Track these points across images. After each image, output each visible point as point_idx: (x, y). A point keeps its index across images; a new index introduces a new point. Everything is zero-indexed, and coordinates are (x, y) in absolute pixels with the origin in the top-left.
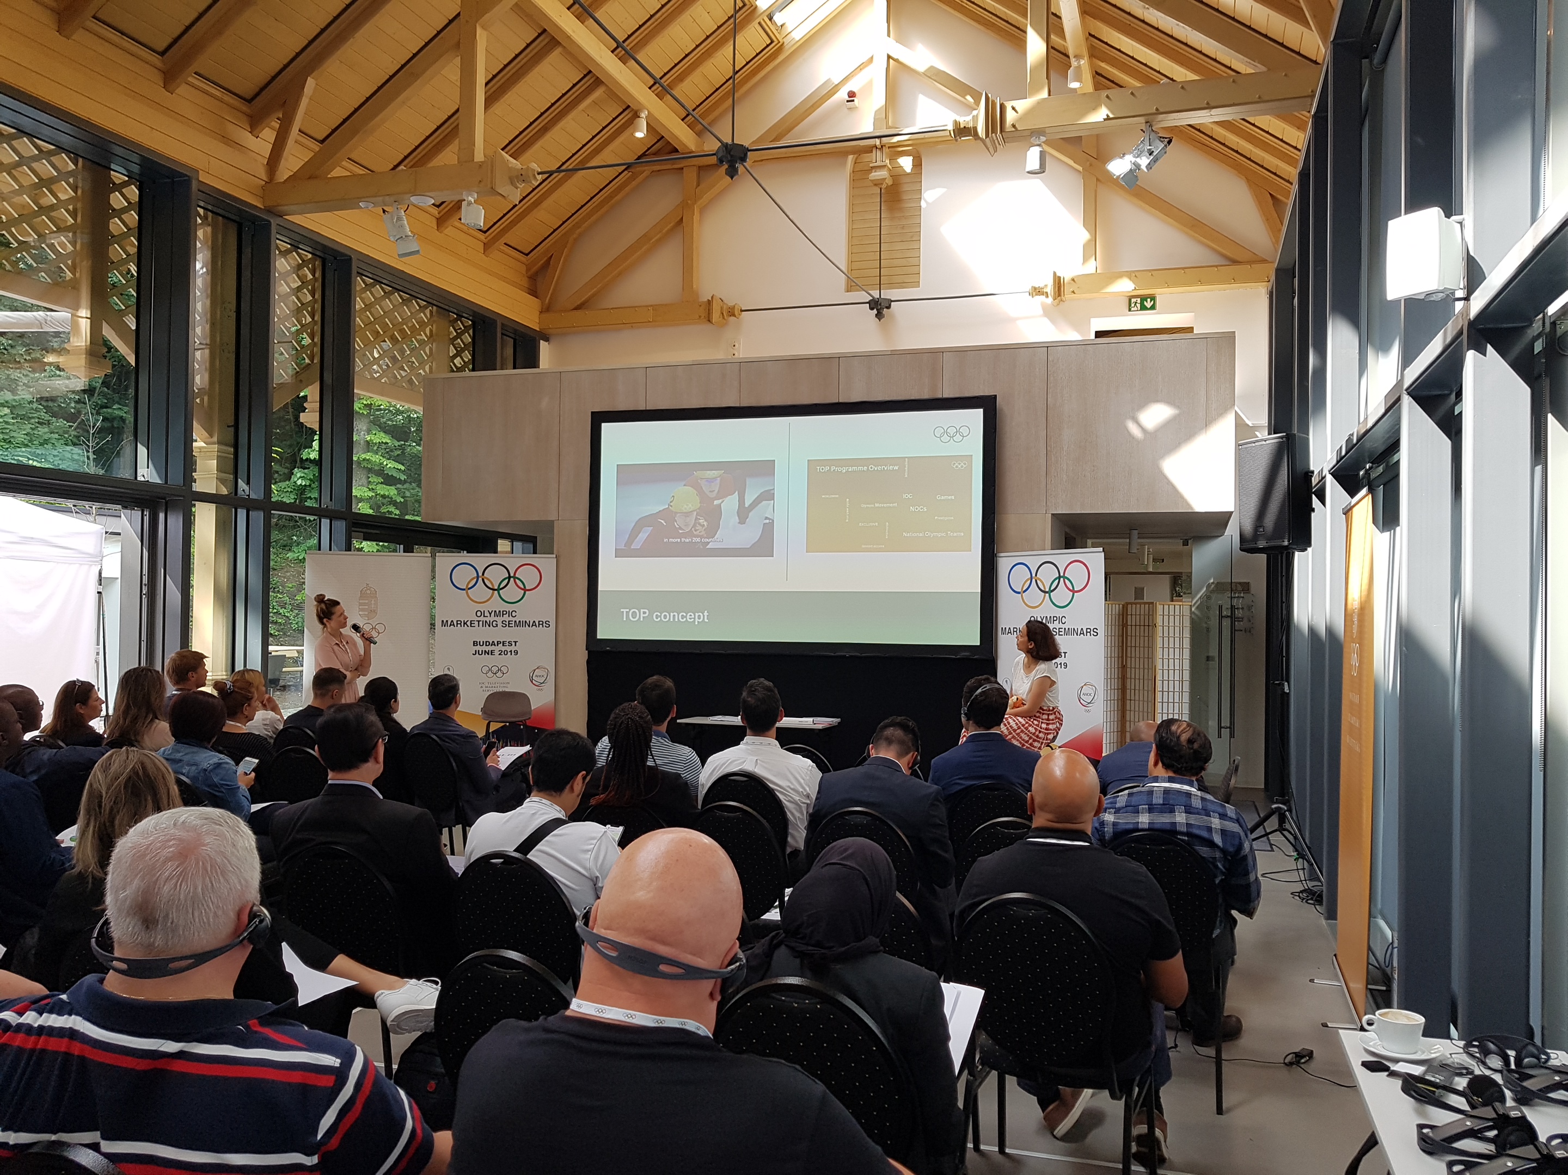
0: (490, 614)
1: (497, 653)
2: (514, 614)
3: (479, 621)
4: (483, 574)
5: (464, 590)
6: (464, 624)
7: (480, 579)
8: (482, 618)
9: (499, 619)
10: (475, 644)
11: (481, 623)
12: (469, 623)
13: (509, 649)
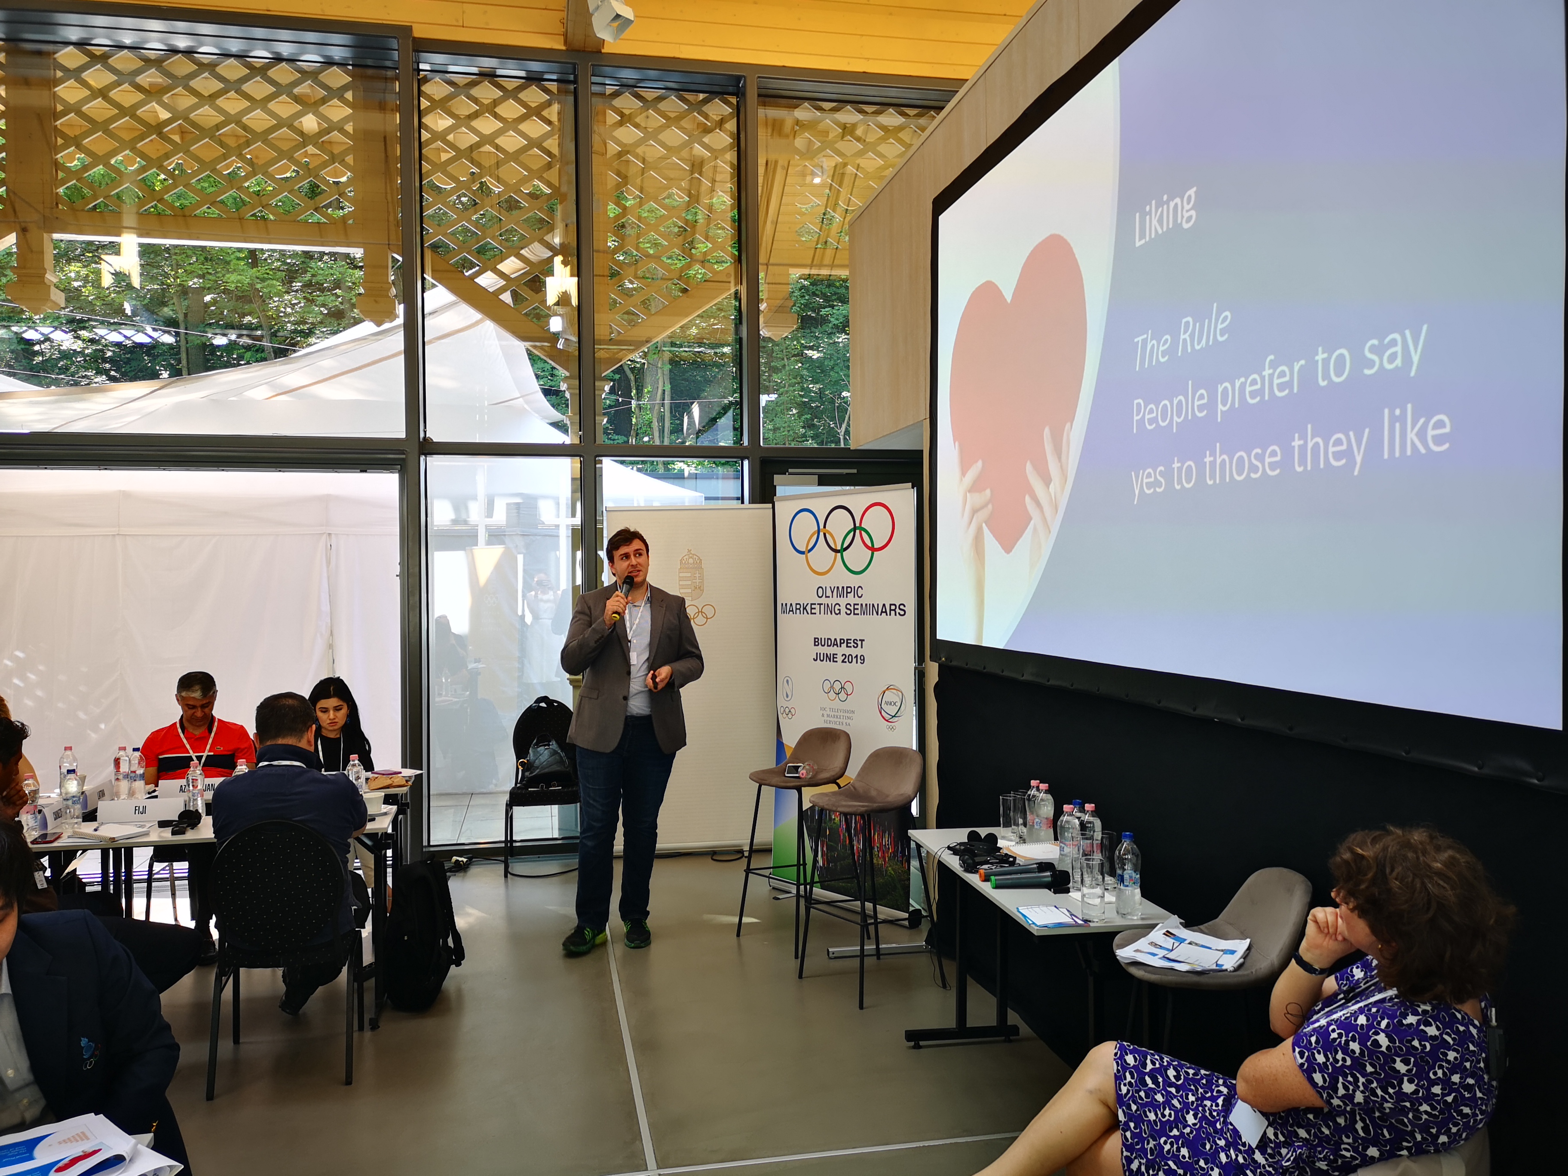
0: (832, 592)
1: (840, 658)
2: (860, 592)
3: (820, 604)
4: (825, 527)
5: (802, 553)
6: (805, 608)
7: (822, 534)
8: (824, 600)
9: (843, 601)
10: (817, 642)
11: (822, 607)
12: (808, 608)
13: (853, 652)
